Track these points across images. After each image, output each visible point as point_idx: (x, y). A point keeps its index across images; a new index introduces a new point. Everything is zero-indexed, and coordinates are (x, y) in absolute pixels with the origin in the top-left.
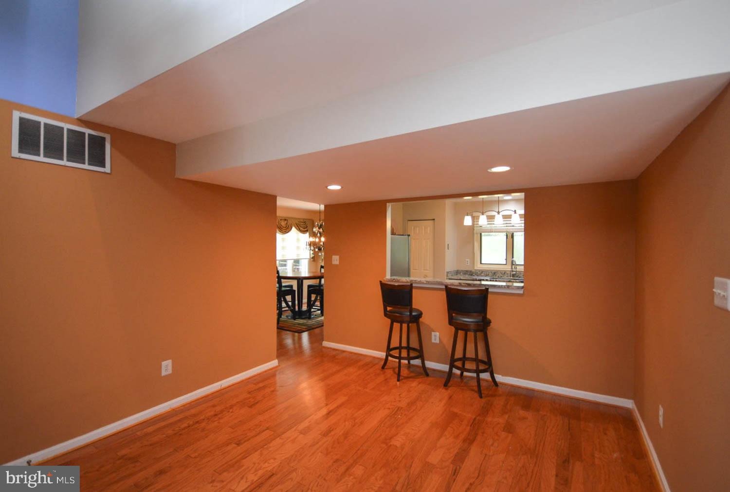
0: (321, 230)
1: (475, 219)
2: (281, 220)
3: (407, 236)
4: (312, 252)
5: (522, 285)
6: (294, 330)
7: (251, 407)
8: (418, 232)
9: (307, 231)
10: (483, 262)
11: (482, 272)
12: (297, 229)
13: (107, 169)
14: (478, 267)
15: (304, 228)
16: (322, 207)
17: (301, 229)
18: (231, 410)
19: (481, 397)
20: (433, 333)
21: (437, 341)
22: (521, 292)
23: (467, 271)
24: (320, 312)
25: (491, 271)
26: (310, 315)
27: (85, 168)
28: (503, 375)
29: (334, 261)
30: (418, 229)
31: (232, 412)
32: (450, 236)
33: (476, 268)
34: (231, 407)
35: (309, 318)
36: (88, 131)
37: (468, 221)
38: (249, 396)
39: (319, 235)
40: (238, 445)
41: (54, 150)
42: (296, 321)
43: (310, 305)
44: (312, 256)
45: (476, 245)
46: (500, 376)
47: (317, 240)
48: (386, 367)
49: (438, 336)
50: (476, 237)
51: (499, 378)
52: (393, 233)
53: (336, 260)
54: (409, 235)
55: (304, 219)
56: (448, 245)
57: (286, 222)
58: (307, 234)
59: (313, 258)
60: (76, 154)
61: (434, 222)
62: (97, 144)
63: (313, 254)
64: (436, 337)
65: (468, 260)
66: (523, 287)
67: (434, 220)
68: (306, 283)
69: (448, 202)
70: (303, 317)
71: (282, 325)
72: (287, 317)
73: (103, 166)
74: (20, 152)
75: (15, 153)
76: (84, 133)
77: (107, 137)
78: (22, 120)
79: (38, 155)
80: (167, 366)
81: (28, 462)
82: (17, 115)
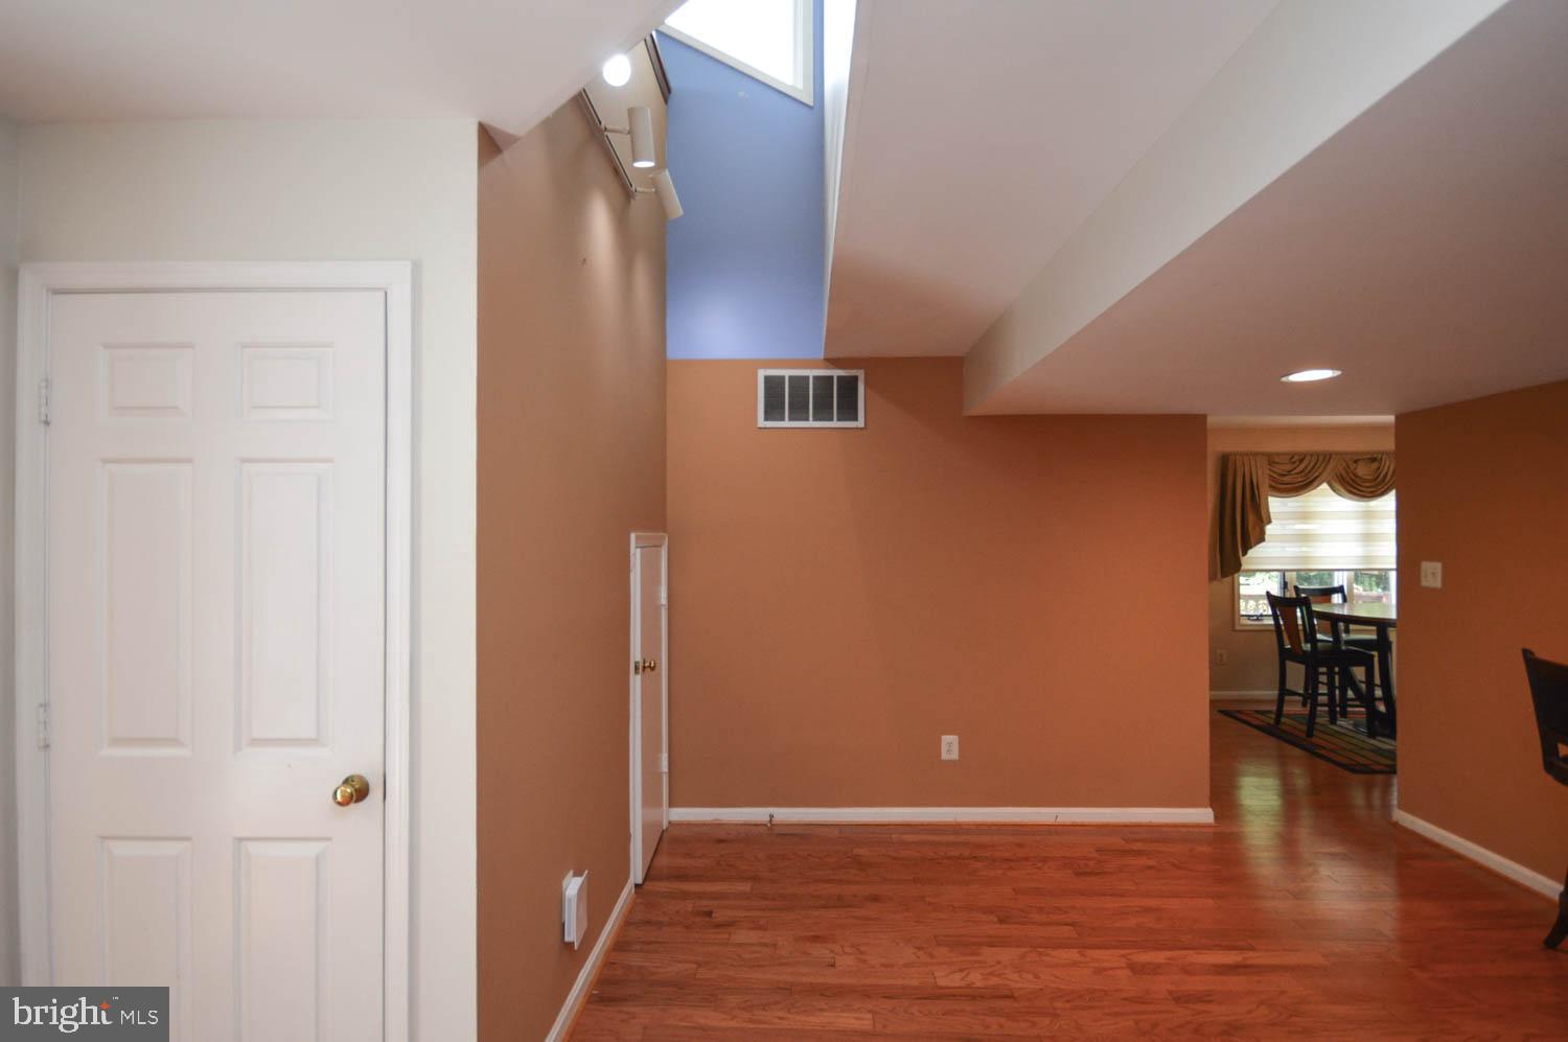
2: (1356, 462)
6: (1345, 761)
7: (1076, 874)
13: (860, 423)
16: (1390, 419)
18: (1039, 865)
27: (833, 426)
29: (1426, 577)
31: (1039, 868)
34: (1045, 860)
36: (836, 373)
38: (1096, 855)
40: (1001, 921)
42: (1372, 741)
53: (1432, 574)
57: (1375, 466)
60: (823, 411)
62: (848, 386)
71: (1320, 742)
72: (1355, 725)
73: (855, 418)
74: (766, 419)
75: (762, 422)
76: (832, 377)
77: (861, 374)
78: (768, 379)
79: (783, 419)
80: (950, 744)
81: (771, 816)
82: (762, 374)
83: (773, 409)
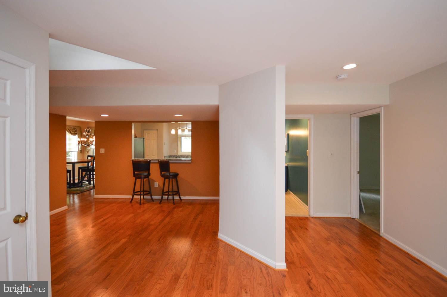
0: (89, 134)
1: (176, 131)
3: (143, 139)
4: (80, 147)
5: (190, 159)
6: (72, 193)
8: (149, 136)
9: (76, 134)
10: (182, 151)
11: (182, 156)
12: (69, 132)
14: (180, 153)
15: (74, 132)
17: (72, 132)
19: (174, 204)
20: (155, 183)
21: (157, 186)
22: (190, 162)
23: (174, 156)
24: (88, 183)
25: (186, 155)
26: (82, 184)
28: (184, 196)
29: (101, 151)
30: (149, 135)
32: (166, 139)
33: (179, 154)
35: (81, 186)
37: (173, 132)
39: (87, 137)
43: (81, 179)
44: (80, 149)
45: (179, 143)
46: (183, 197)
47: (86, 140)
48: (132, 201)
49: (157, 184)
50: (179, 139)
51: (182, 198)
52: (135, 137)
53: (102, 151)
54: (144, 138)
55: (74, 126)
56: (165, 143)
58: (77, 136)
59: (81, 151)
61: (158, 131)
63: (81, 148)
64: (156, 185)
65: (175, 150)
66: (191, 160)
67: (157, 130)
68: (77, 166)
69: (165, 124)
70: (77, 186)
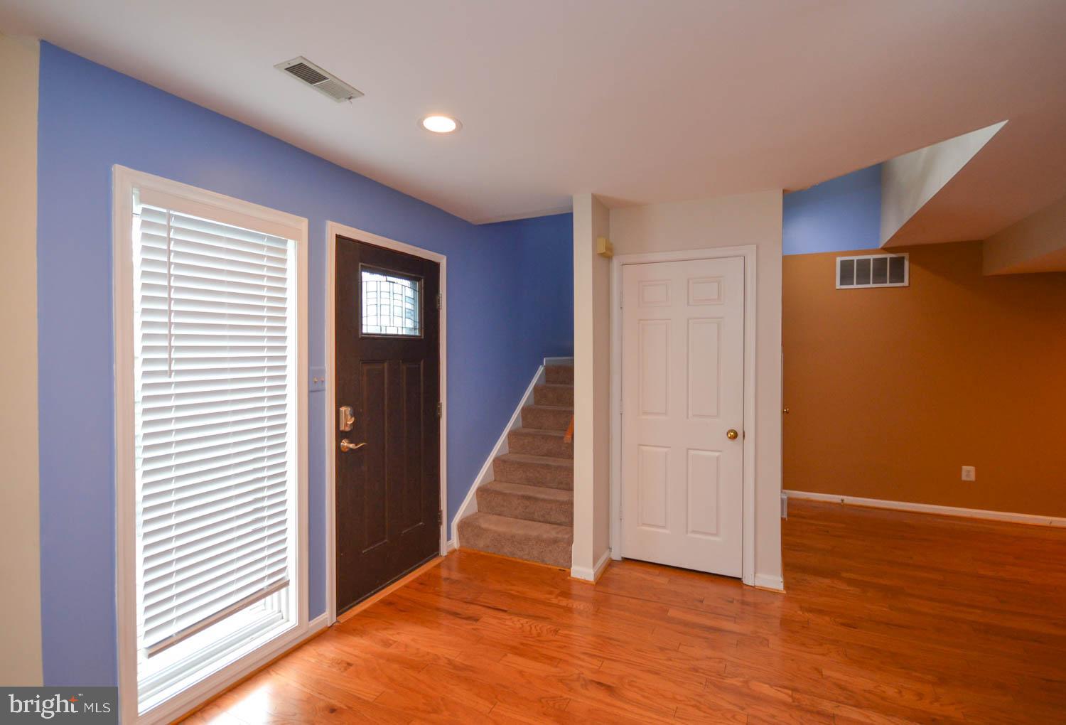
13: (906, 283)
27: (886, 286)
36: (889, 256)
41: (863, 278)
60: (879, 276)
62: (897, 264)
73: (903, 281)
74: (841, 284)
75: (838, 286)
76: (886, 259)
77: (906, 255)
78: (843, 263)
79: (853, 284)
80: (969, 472)
81: (842, 500)
82: (839, 259)
83: (846, 277)
